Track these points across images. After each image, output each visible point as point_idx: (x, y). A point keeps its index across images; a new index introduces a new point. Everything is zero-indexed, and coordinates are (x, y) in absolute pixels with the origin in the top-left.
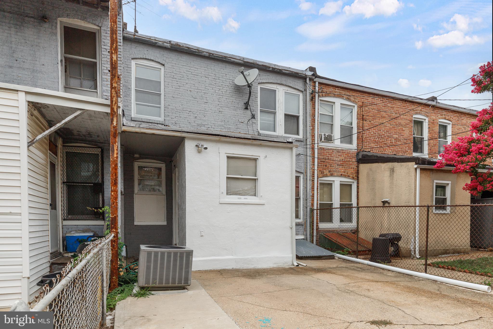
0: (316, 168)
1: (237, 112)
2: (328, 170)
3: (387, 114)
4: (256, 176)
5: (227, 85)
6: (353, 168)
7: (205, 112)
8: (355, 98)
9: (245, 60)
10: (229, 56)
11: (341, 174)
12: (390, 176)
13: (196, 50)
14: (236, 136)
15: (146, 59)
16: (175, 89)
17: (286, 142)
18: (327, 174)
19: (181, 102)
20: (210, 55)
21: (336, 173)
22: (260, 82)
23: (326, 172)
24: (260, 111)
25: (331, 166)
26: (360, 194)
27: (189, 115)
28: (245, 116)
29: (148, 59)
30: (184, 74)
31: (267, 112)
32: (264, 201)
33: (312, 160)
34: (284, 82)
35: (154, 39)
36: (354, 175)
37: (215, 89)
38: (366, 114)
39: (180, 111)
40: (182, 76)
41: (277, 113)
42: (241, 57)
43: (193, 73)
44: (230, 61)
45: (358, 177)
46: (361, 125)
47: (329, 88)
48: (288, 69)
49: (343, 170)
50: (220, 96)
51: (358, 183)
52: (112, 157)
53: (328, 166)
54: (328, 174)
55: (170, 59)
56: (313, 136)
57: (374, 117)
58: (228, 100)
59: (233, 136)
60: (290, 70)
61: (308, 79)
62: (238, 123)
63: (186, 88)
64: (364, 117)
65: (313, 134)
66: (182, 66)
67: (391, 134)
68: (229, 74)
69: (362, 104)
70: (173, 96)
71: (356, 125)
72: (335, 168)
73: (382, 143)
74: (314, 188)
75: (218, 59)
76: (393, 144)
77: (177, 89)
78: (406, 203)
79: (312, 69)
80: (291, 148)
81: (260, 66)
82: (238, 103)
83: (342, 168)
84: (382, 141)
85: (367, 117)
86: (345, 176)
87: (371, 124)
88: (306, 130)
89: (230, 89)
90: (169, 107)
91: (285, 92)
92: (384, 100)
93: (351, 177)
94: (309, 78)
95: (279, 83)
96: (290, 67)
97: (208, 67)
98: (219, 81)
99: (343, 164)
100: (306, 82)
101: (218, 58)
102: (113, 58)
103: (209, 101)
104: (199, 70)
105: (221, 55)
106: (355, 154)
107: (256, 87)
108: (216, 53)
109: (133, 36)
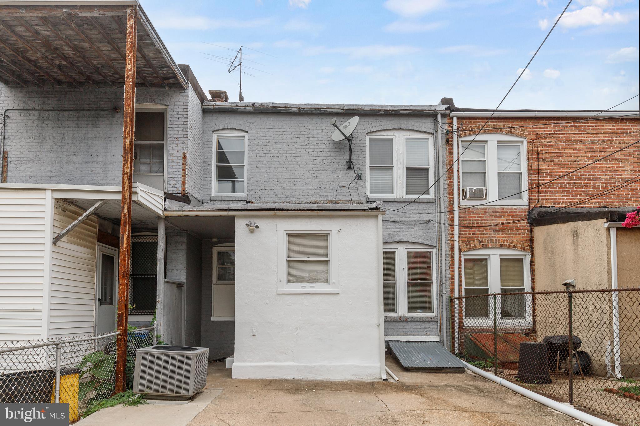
0: (456, 238)
1: (337, 175)
2: (477, 239)
3: (585, 146)
4: (327, 257)
5: (324, 142)
6: (523, 234)
7: (296, 180)
8: (522, 130)
9: (346, 108)
10: (324, 107)
11: (502, 245)
12: (574, 243)
13: (283, 107)
14: (296, 208)
15: (228, 129)
16: (260, 158)
17: (367, 208)
18: (475, 247)
19: (267, 172)
20: (300, 111)
21: (492, 243)
22: (369, 131)
23: (474, 243)
24: (370, 169)
25: (482, 234)
26: (536, 273)
27: (276, 186)
28: (348, 178)
29: (230, 129)
30: (271, 138)
31: (380, 169)
32: (338, 290)
33: (451, 228)
34: (404, 126)
35: (235, 105)
36: (525, 244)
37: (309, 150)
38: (544, 150)
39: (266, 183)
40: (268, 141)
41: (395, 169)
42: (342, 105)
43: (281, 136)
44: (326, 112)
45: (532, 248)
46: (534, 167)
47: (476, 122)
48: (408, 108)
49: (503, 239)
50: (315, 158)
51: (532, 257)
52: (121, 248)
53: (478, 234)
54: (478, 246)
55: (255, 124)
56: (451, 193)
57: (559, 154)
58: (325, 161)
59: (293, 209)
60: (411, 108)
61: (439, 116)
62: (339, 188)
63: (272, 155)
64: (540, 155)
65: (451, 190)
66: (268, 130)
67: (595, 175)
68: (327, 128)
69: (536, 136)
70: (258, 166)
71: (527, 169)
72: (489, 237)
73: (576, 191)
74: (454, 268)
75: (309, 113)
76: (601, 191)
77: (262, 158)
78: (597, 285)
79: (447, 101)
80: (376, 216)
81: (367, 112)
82: (338, 163)
83: (502, 234)
84: (576, 188)
85: (547, 155)
86: (508, 247)
87: (554, 164)
88: (439, 186)
89: (328, 147)
90: (253, 179)
91: (406, 139)
92: (578, 125)
93: (519, 248)
94: (441, 113)
95: (396, 128)
96: (410, 105)
97: (300, 125)
98: (313, 139)
99: (503, 228)
100: (436, 120)
101: (311, 112)
102: (126, 142)
103: (300, 165)
104: (288, 130)
105: (314, 107)
106: (525, 212)
107: (363, 139)
108: (308, 107)
109: (212, 107)
